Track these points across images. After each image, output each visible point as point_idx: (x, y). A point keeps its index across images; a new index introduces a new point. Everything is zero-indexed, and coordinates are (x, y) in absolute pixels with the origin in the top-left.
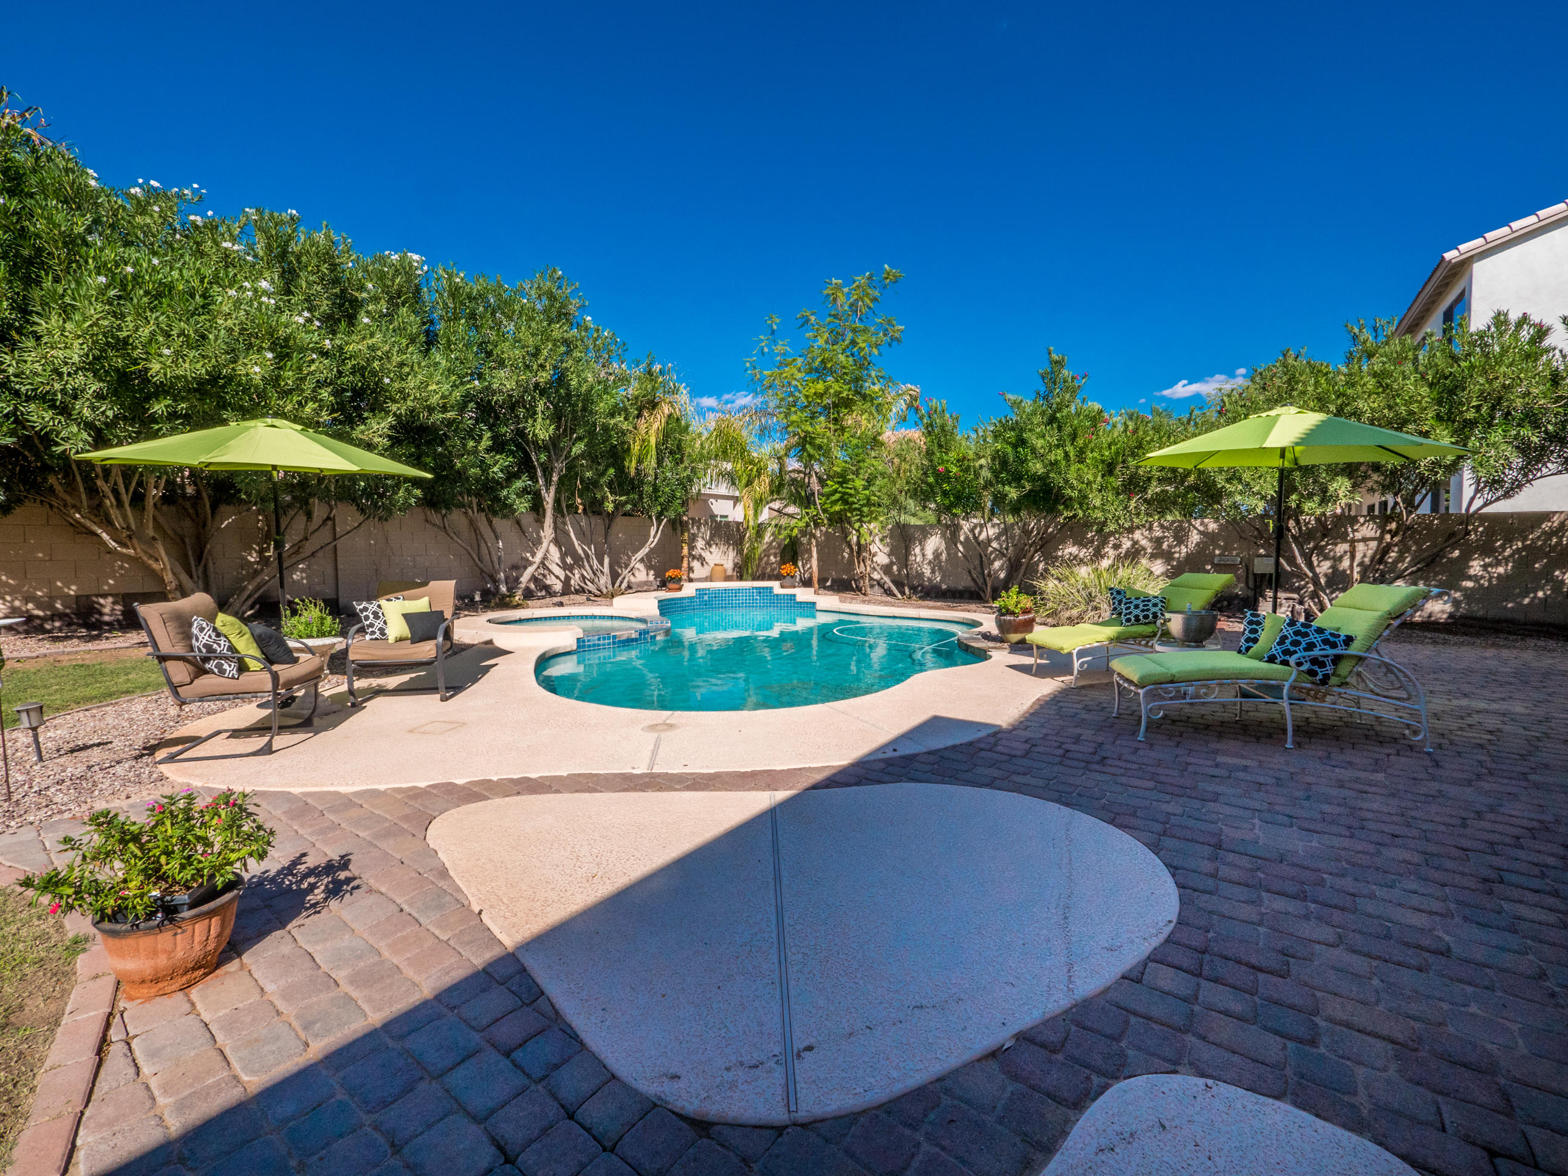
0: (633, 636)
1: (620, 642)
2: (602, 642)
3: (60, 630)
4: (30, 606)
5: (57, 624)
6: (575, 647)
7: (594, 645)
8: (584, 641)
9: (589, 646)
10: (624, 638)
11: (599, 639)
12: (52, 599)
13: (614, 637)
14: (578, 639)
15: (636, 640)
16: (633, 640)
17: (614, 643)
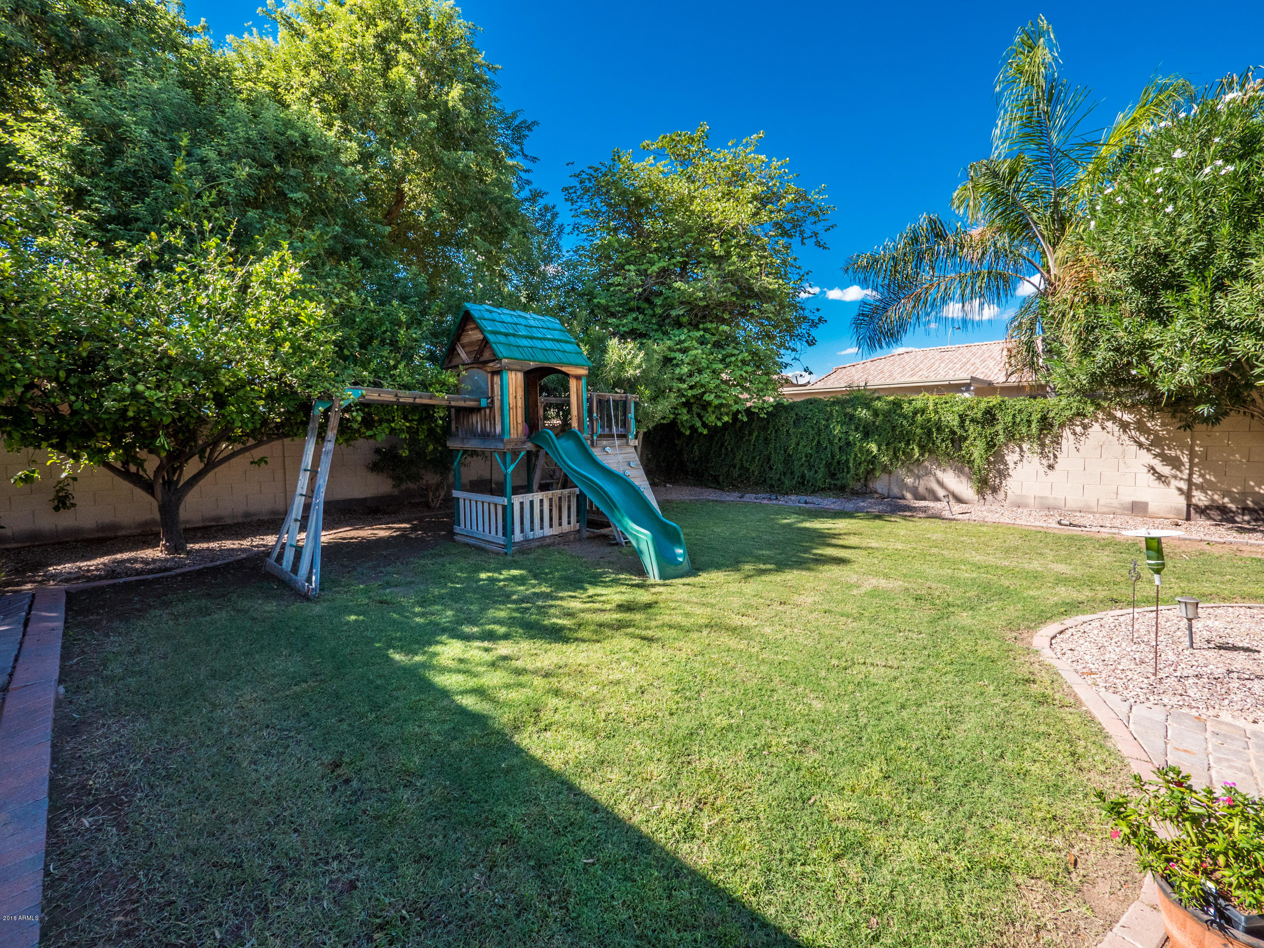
3: (1248, 522)
4: (1226, 500)
5: (1246, 518)
12: (1244, 494)
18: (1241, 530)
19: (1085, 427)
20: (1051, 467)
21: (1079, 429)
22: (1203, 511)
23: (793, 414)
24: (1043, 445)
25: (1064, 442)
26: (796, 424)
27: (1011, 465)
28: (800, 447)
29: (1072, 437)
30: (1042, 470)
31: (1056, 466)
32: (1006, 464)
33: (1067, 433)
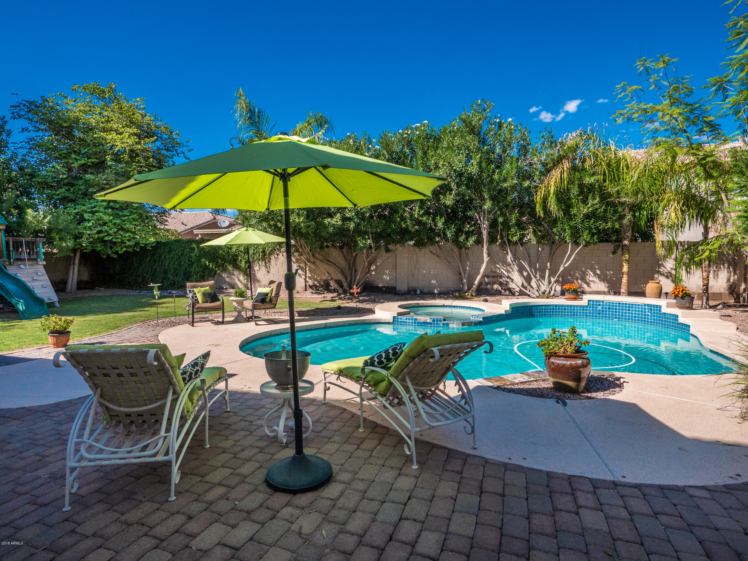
0: (428, 321)
1: (419, 323)
2: (408, 321)
6: (392, 321)
7: (404, 322)
8: (398, 319)
9: (401, 322)
10: (422, 321)
11: (406, 319)
13: (416, 319)
14: (394, 317)
15: (430, 324)
16: (428, 323)
17: (415, 323)
18: (319, 293)
19: (278, 255)
20: (269, 272)
21: (276, 256)
22: (311, 287)
23: (168, 247)
24: (265, 263)
25: (272, 261)
26: (170, 252)
27: (256, 272)
28: (171, 265)
29: (274, 259)
30: (266, 273)
31: (270, 272)
32: (255, 271)
33: (272, 257)
